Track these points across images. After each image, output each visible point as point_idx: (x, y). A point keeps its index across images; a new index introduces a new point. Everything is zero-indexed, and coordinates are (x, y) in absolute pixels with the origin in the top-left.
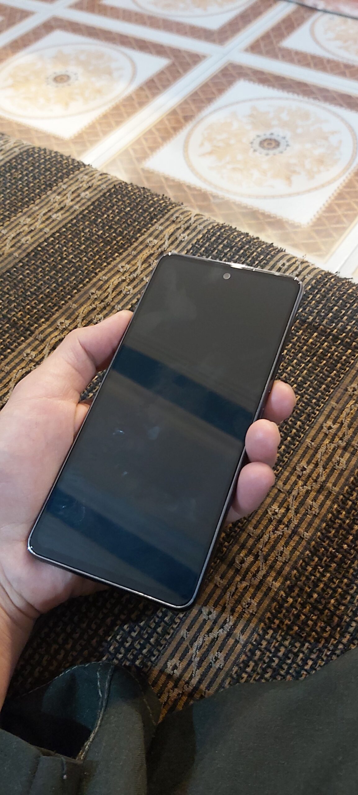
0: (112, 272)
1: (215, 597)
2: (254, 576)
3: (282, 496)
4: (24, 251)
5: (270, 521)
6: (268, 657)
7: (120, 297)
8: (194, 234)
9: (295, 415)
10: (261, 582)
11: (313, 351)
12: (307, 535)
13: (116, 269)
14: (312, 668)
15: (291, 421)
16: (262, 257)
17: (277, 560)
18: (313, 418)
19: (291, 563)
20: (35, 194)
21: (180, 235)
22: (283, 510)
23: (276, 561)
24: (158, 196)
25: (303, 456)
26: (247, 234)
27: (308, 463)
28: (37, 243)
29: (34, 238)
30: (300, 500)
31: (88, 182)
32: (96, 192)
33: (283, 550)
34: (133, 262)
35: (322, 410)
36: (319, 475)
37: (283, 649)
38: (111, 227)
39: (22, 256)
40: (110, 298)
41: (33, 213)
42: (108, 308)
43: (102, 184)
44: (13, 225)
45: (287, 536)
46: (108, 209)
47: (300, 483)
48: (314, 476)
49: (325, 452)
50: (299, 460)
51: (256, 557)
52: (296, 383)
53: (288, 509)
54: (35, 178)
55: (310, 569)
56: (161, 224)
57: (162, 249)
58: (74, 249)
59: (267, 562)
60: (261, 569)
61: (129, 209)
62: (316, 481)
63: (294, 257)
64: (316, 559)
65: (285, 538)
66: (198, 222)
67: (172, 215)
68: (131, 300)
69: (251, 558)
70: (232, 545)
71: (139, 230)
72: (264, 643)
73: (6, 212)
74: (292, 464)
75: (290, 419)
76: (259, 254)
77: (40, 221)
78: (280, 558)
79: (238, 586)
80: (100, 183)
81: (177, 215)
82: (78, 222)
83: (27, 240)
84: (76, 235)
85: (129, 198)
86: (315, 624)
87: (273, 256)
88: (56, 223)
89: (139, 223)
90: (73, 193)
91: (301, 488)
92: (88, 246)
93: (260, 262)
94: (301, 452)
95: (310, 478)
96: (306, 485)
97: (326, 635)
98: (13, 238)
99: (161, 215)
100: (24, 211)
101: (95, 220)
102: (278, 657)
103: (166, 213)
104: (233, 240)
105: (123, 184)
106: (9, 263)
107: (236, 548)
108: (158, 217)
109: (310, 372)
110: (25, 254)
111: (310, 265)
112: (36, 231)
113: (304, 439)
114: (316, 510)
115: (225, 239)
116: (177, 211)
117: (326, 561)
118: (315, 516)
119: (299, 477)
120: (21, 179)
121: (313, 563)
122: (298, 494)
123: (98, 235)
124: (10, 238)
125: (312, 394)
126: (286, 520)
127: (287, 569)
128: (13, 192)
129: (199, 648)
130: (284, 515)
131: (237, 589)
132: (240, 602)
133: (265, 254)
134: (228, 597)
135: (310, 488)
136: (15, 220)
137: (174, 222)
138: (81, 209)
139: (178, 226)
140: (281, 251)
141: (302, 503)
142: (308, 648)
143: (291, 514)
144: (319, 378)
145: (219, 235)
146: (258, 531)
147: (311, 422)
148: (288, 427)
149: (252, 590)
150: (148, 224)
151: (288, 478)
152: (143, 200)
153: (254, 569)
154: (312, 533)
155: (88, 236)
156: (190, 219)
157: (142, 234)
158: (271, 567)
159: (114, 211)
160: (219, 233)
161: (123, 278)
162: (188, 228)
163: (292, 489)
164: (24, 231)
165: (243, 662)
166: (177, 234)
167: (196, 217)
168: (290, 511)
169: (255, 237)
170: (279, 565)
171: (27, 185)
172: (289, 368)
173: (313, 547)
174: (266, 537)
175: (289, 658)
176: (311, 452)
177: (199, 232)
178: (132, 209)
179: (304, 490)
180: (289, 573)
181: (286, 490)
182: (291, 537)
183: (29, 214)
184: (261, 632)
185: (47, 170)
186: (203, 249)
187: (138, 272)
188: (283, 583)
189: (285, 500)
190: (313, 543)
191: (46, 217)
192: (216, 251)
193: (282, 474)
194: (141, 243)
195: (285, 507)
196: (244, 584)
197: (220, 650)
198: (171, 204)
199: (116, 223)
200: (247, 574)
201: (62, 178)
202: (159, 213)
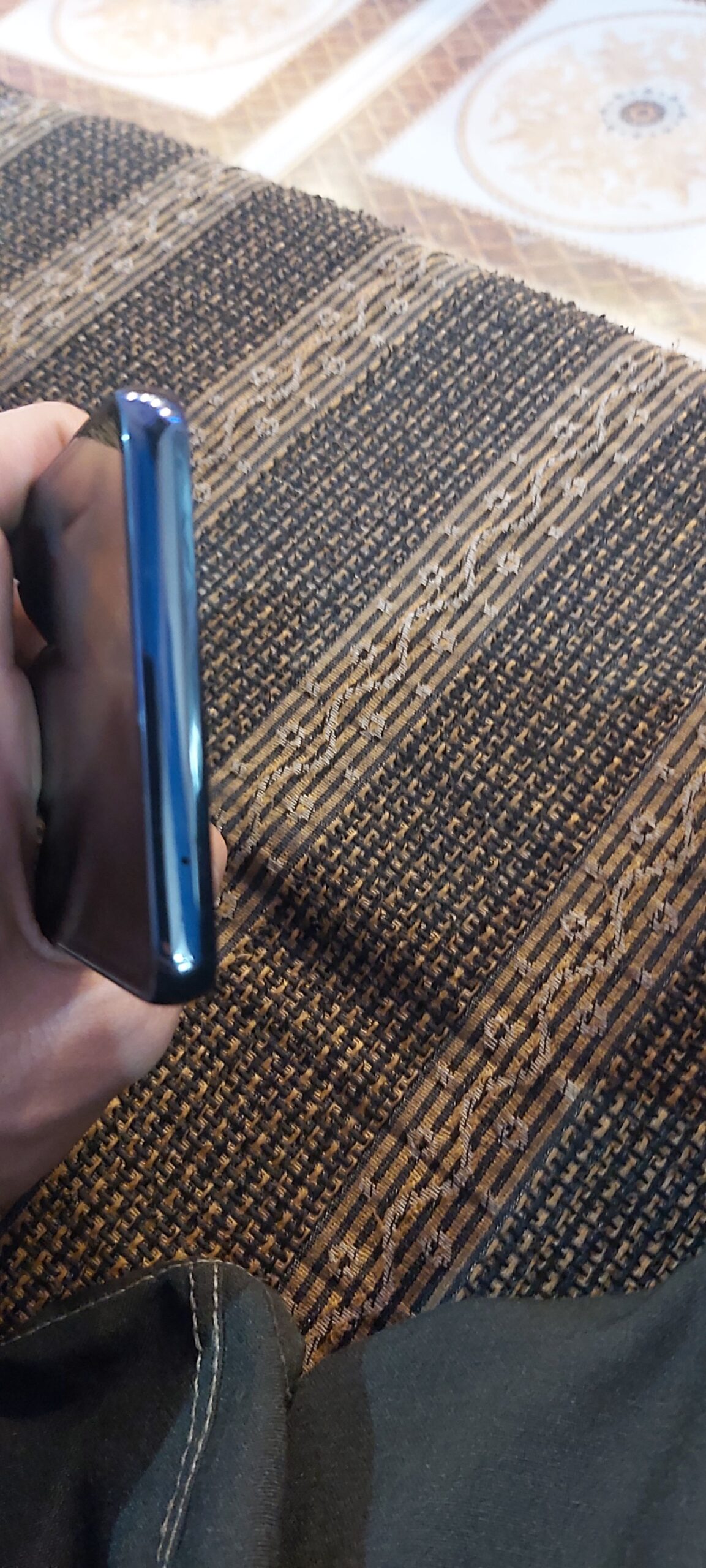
0: (237, 387)
1: (437, 1109)
2: (527, 1066)
3: (596, 888)
4: (49, 343)
5: (567, 944)
6: (551, 1246)
7: (250, 442)
8: (425, 298)
9: (635, 708)
10: (542, 1081)
11: (685, 562)
12: (649, 978)
13: (244, 380)
14: (650, 1273)
15: (624, 720)
16: (577, 349)
17: (579, 1033)
18: (675, 712)
19: (611, 1039)
20: (80, 219)
21: (393, 301)
22: (596, 921)
23: (575, 1034)
24: (348, 213)
25: (647, 800)
26: (546, 297)
27: (659, 816)
28: (77, 327)
29: (73, 315)
30: (636, 898)
31: (195, 189)
32: (211, 209)
33: (593, 1009)
34: (283, 364)
35: (699, 695)
36: (682, 843)
37: (583, 1231)
38: (239, 287)
39: (43, 356)
40: (227, 444)
41: (72, 261)
42: (222, 469)
43: (227, 191)
44: (29, 288)
45: (603, 979)
46: (237, 247)
47: (639, 860)
48: (672, 843)
49: (700, 790)
50: (638, 809)
51: (533, 1024)
52: (640, 636)
53: (607, 919)
54: (80, 183)
55: (652, 1053)
56: (353, 279)
57: (350, 332)
58: (156, 337)
59: (557, 1036)
60: (541, 1050)
61: (282, 245)
62: (674, 856)
63: (651, 348)
64: (668, 1033)
65: (599, 983)
66: (435, 272)
67: (377, 258)
68: (272, 449)
69: (520, 1026)
70: (479, 995)
71: (303, 292)
72: (543, 1216)
73: (15, 259)
74: (622, 819)
75: (622, 716)
76: (571, 344)
77: (85, 278)
78: (585, 1029)
79: (489, 1087)
80: (220, 189)
81: (388, 256)
82: (168, 278)
83: (56, 319)
84: (164, 306)
85: (285, 221)
86: (661, 1176)
87: (602, 348)
88: (121, 279)
89: (304, 275)
90: (161, 212)
91: (639, 871)
92: (187, 331)
93: (571, 361)
94: (642, 790)
95: (663, 851)
96: (651, 865)
97: (686, 1201)
98: (28, 316)
99: (352, 258)
100: (54, 257)
101: (206, 272)
102: (574, 1248)
103: (364, 252)
104: (511, 310)
105: (273, 190)
106: (17, 370)
107: (487, 1003)
108: (347, 262)
109: (676, 609)
110: (50, 351)
111: (690, 363)
112: (78, 299)
113: (652, 761)
114: (671, 922)
115: (495, 308)
116: (389, 247)
117: (690, 1036)
118: (669, 936)
119: (636, 847)
120: (52, 188)
121: (661, 1042)
122: (633, 884)
123: (211, 306)
124: (20, 316)
125: (676, 659)
126: (601, 944)
127: (601, 1052)
128: (33, 216)
129: (399, 1220)
130: (598, 933)
131: (485, 1093)
132: (491, 1123)
133: (584, 343)
134: (465, 1111)
135: (660, 873)
136: (34, 278)
137: (380, 272)
138: (177, 249)
139: (390, 281)
140: (621, 332)
141: (640, 906)
142: (641, 1229)
143: (615, 928)
144: (695, 622)
145: (481, 302)
146: (538, 967)
147: (670, 725)
148: (616, 735)
149: (519, 1098)
150: (322, 277)
151: (611, 850)
152: (314, 224)
153: (526, 1050)
154: (661, 972)
155: (188, 307)
156: (418, 264)
157: (309, 301)
158: (565, 1048)
159: (248, 251)
160: (480, 297)
161: (260, 398)
162: (411, 286)
163: (618, 873)
164: (50, 299)
165: (495, 1255)
166: (386, 299)
167: (432, 261)
168: (612, 923)
169: (565, 302)
170: (582, 1043)
171: (65, 200)
172: (627, 602)
173: (663, 1004)
174: (553, 982)
175: (598, 1251)
176: (666, 791)
177: (436, 295)
178: (289, 246)
179: (648, 877)
180: (606, 1061)
181: (604, 876)
182: (611, 982)
183: (63, 263)
184: (536, 1191)
185: (107, 165)
186: (443, 332)
187: (295, 384)
188: (591, 1084)
189: (601, 898)
190: (663, 995)
191: (100, 267)
192: (472, 336)
193: (597, 840)
194: (304, 321)
195: (601, 915)
196: (503, 1083)
197: (445, 1226)
198: (377, 231)
199: (252, 277)
200: (511, 1060)
201: (139, 181)
202: (349, 254)
